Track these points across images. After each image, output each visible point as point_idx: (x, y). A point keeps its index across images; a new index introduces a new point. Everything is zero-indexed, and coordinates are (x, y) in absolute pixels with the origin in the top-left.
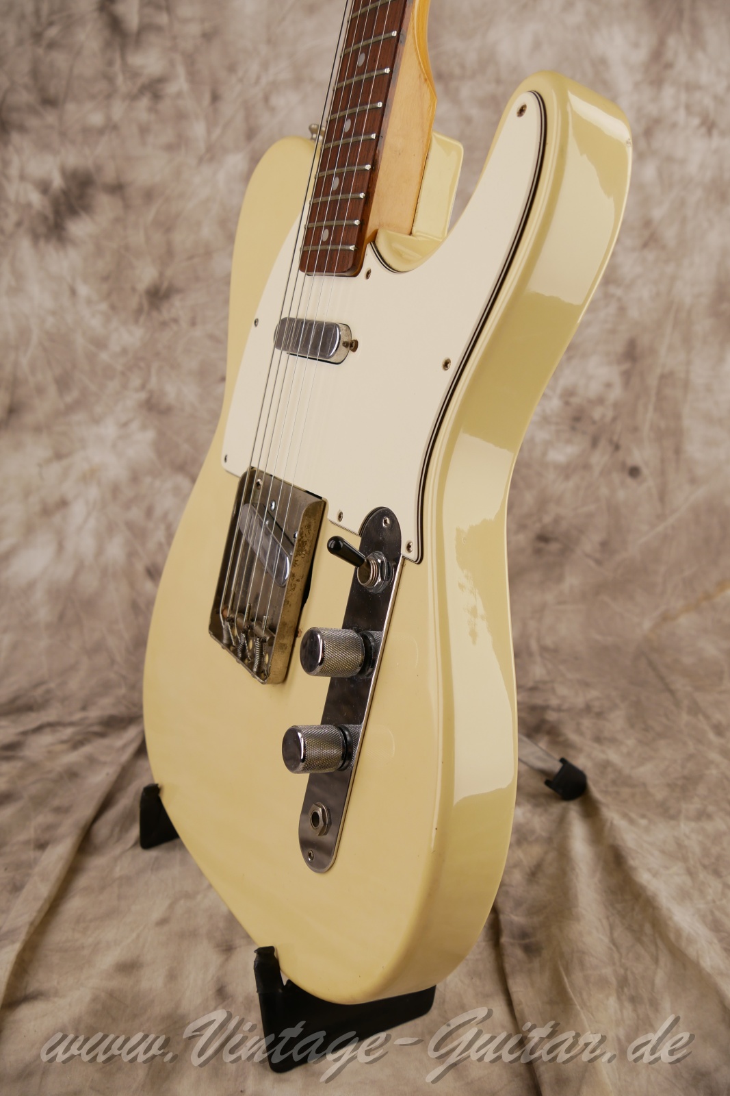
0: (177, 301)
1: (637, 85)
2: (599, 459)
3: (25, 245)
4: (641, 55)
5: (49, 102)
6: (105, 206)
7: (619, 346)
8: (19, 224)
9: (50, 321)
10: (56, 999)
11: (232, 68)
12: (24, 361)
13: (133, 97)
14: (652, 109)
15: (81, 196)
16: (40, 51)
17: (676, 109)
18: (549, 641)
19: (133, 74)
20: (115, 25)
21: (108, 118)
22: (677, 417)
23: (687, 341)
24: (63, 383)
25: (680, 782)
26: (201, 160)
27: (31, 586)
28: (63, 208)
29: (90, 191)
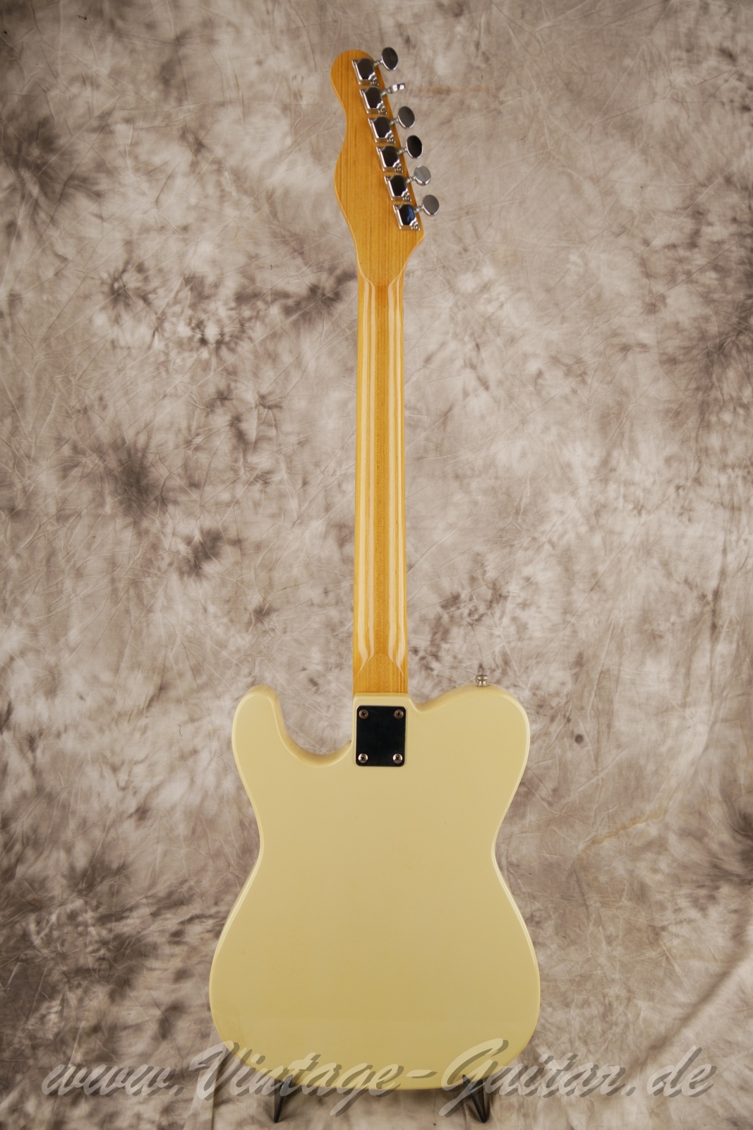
0: (274, 617)
1: (591, 481)
2: (556, 728)
3: (174, 577)
4: (594, 462)
5: (194, 485)
6: (229, 553)
7: (571, 658)
8: (170, 564)
9: (189, 628)
10: (238, 1103)
11: (317, 464)
12: (171, 655)
13: (251, 484)
14: (601, 498)
15: (213, 547)
16: (190, 452)
17: (617, 498)
18: (514, 859)
19: (252, 469)
20: (240, 436)
21: (234, 497)
22: (611, 702)
23: (620, 648)
24: (196, 670)
25: (577, 979)
26: (294, 524)
27: (173, 808)
28: (200, 554)
29: (219, 544)
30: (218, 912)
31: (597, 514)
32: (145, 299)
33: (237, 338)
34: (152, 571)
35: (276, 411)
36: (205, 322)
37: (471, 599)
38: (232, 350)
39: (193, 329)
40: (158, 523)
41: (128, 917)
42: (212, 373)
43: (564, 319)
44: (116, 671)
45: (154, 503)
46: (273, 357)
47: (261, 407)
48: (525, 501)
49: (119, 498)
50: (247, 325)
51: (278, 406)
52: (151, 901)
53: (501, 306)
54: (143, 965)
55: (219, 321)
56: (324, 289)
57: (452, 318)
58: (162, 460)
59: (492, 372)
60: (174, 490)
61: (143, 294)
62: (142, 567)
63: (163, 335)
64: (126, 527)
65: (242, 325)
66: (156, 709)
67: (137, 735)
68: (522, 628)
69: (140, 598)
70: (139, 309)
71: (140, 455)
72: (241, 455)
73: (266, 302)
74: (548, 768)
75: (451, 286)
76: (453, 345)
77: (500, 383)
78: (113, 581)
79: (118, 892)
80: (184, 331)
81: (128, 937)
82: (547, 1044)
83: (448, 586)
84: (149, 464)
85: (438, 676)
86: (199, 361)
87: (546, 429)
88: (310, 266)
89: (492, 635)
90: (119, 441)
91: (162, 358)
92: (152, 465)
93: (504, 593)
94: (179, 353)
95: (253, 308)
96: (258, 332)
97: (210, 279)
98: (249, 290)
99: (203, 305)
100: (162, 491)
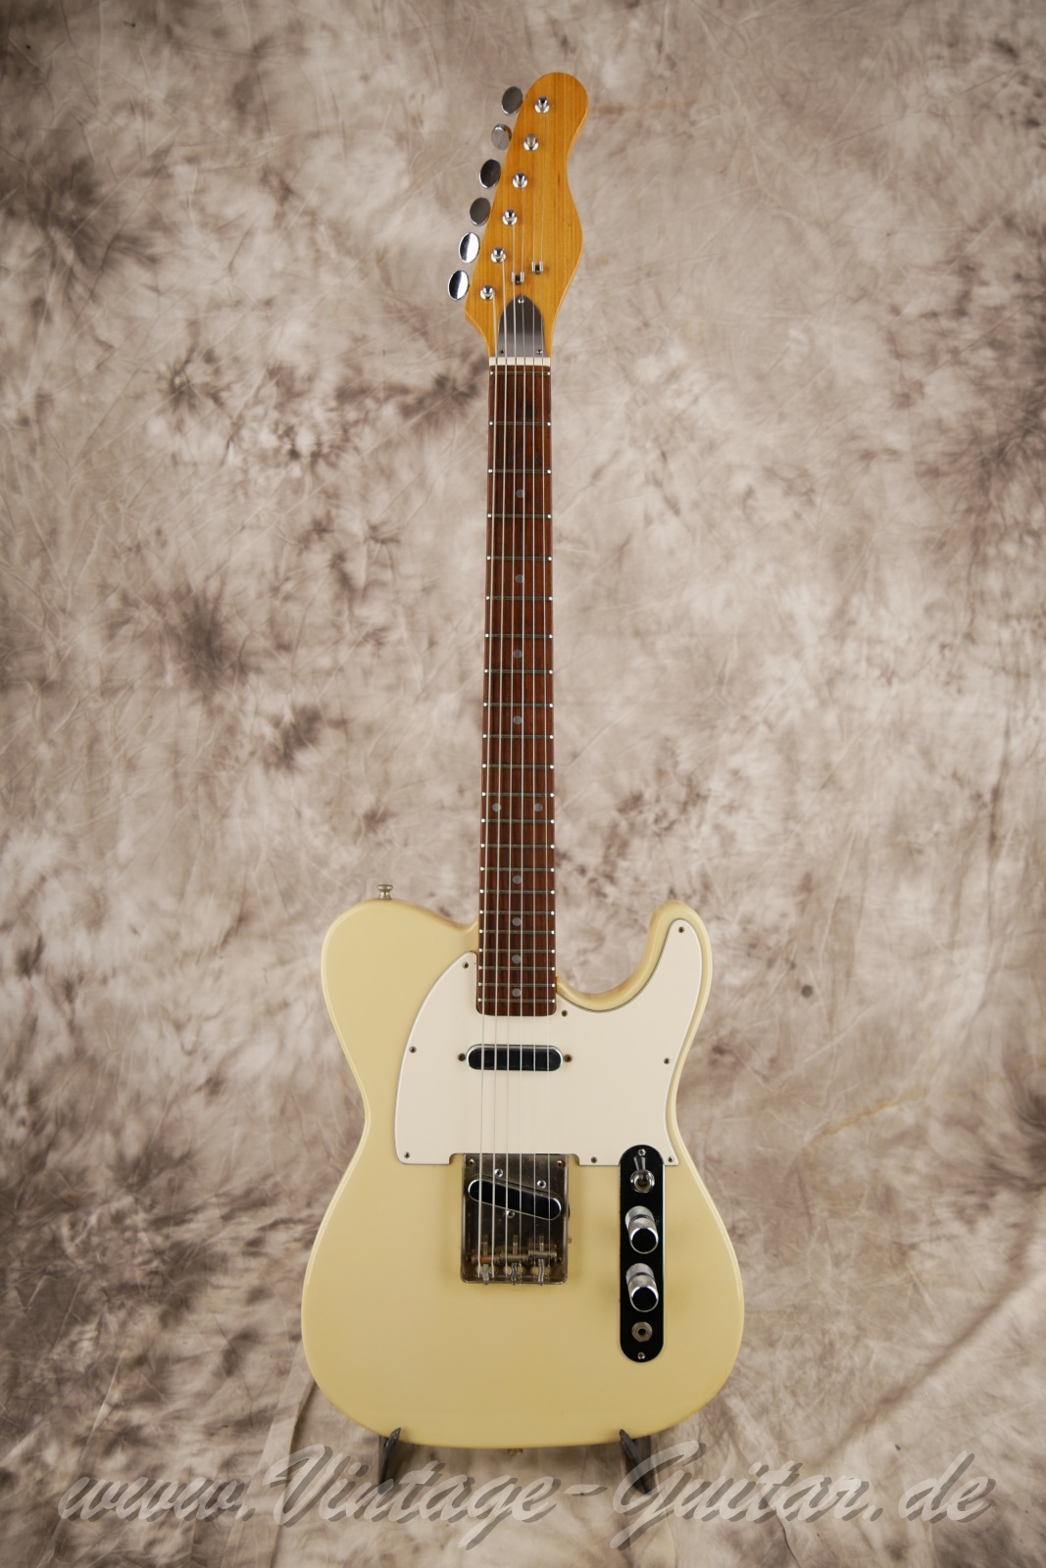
0: (391, 824)
1: (821, 638)
2: (776, 976)
3: (257, 771)
4: (826, 612)
5: (283, 647)
6: (330, 738)
7: (796, 880)
8: (252, 754)
9: (278, 839)
11: (448, 618)
12: (253, 875)
13: (359, 644)
14: (835, 661)
15: (309, 730)
16: (277, 603)
17: (857, 662)
18: (714, 1152)
19: (361, 624)
20: (345, 581)
21: (336, 662)
22: (851, 941)
23: (863, 867)
24: (287, 896)
25: (789, 1310)
26: (417, 699)
27: (256, 1079)
28: (292, 740)
29: (317, 726)
30: (310, 1216)
31: (830, 683)
32: (216, 398)
33: (338, 448)
34: (228, 762)
35: (392, 547)
36: (296, 428)
37: (658, 800)
38: (333, 465)
39: (280, 438)
40: (235, 698)
41: (191, 1221)
42: (306, 497)
43: (782, 417)
44: (181, 896)
45: (229, 672)
46: (387, 474)
47: (372, 542)
48: (730, 666)
49: (184, 664)
50: (352, 431)
51: (394, 540)
52: (222, 1200)
53: (696, 400)
54: (206, 1281)
55: (315, 427)
56: (455, 380)
57: (629, 418)
58: (241, 613)
59: (684, 490)
60: (256, 654)
61: (212, 391)
62: (214, 757)
63: (240, 446)
64: (193, 703)
65: (346, 431)
66: (233, 946)
67: (209, 982)
68: (727, 839)
69: (211, 797)
70: (208, 411)
71: (210, 606)
72: (346, 607)
73: (377, 400)
74: (763, 1031)
75: (626, 374)
76: (630, 455)
77: (695, 505)
78: (176, 775)
79: (180, 1187)
80: (268, 440)
81: (190, 1246)
82: (741, 1394)
83: (626, 782)
84: (222, 619)
85: (613, 904)
86: (288, 480)
87: (759, 567)
88: (437, 350)
89: (686, 849)
90: (183, 589)
91: (239, 477)
92: (228, 620)
93: (703, 792)
94: (262, 470)
95: (360, 408)
96: (367, 440)
97: (303, 370)
98: (355, 385)
99: (293, 405)
100: (240, 655)
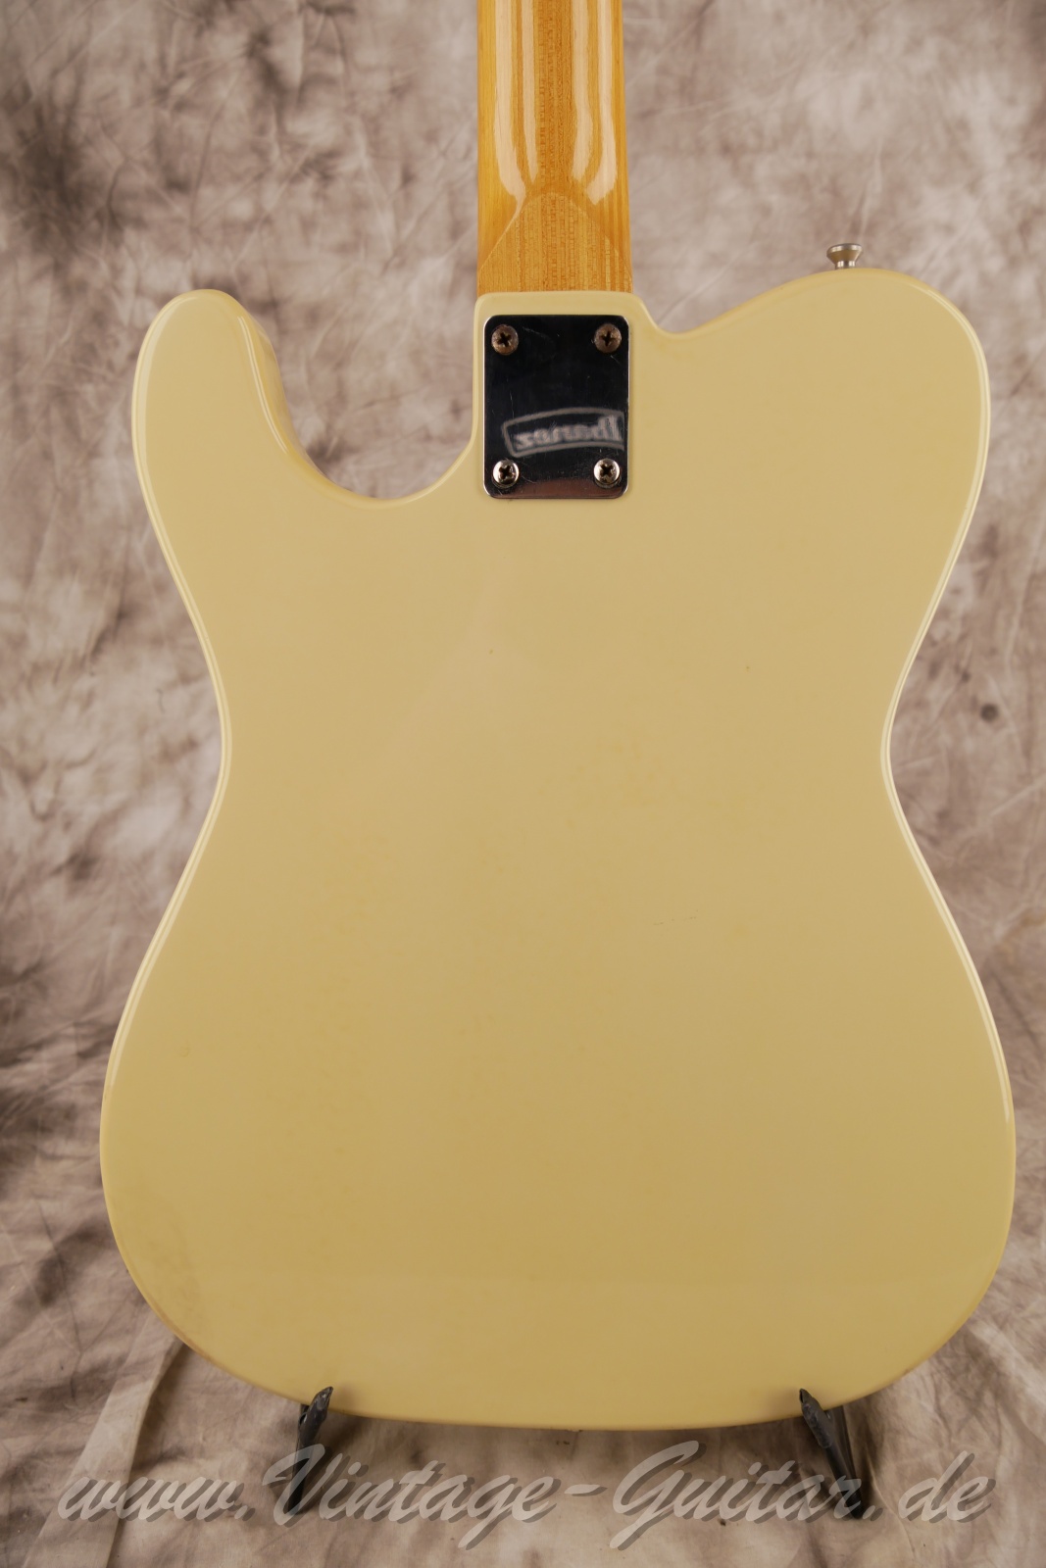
31: (1025, 229)
34: (95, 369)
35: (343, 20)
40: (104, 268)
41: (28, 1060)
44: (27, 577)
45: (94, 225)
47: (311, 13)
48: (870, 204)
49: (23, 214)
51: (346, 9)
52: (84, 1031)
54: (34, 1148)
58: (109, 129)
62: (73, 360)
64: (38, 276)
66: (110, 658)
67: (73, 710)
69: (71, 424)
71: (61, 119)
72: (272, 119)
74: (925, 773)
78: (16, 391)
79: (18, 1014)
81: (19, 1096)
84: (80, 140)
87: (915, 44)
90: (18, 91)
92: (88, 141)
100: (110, 198)
